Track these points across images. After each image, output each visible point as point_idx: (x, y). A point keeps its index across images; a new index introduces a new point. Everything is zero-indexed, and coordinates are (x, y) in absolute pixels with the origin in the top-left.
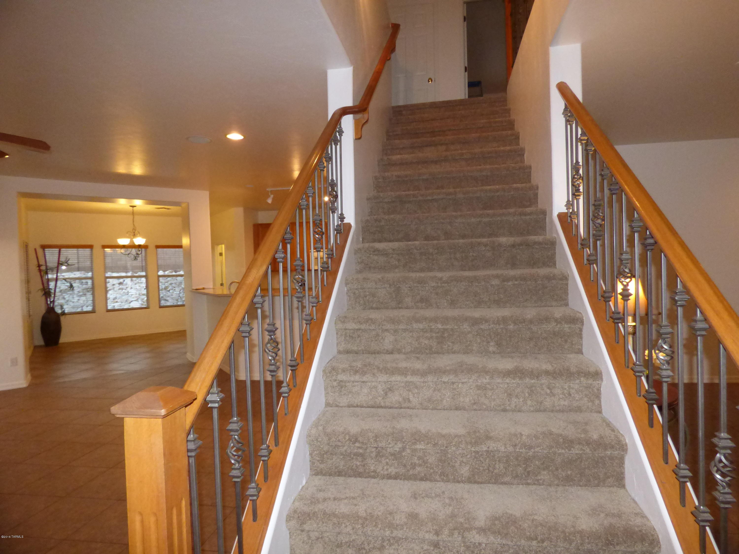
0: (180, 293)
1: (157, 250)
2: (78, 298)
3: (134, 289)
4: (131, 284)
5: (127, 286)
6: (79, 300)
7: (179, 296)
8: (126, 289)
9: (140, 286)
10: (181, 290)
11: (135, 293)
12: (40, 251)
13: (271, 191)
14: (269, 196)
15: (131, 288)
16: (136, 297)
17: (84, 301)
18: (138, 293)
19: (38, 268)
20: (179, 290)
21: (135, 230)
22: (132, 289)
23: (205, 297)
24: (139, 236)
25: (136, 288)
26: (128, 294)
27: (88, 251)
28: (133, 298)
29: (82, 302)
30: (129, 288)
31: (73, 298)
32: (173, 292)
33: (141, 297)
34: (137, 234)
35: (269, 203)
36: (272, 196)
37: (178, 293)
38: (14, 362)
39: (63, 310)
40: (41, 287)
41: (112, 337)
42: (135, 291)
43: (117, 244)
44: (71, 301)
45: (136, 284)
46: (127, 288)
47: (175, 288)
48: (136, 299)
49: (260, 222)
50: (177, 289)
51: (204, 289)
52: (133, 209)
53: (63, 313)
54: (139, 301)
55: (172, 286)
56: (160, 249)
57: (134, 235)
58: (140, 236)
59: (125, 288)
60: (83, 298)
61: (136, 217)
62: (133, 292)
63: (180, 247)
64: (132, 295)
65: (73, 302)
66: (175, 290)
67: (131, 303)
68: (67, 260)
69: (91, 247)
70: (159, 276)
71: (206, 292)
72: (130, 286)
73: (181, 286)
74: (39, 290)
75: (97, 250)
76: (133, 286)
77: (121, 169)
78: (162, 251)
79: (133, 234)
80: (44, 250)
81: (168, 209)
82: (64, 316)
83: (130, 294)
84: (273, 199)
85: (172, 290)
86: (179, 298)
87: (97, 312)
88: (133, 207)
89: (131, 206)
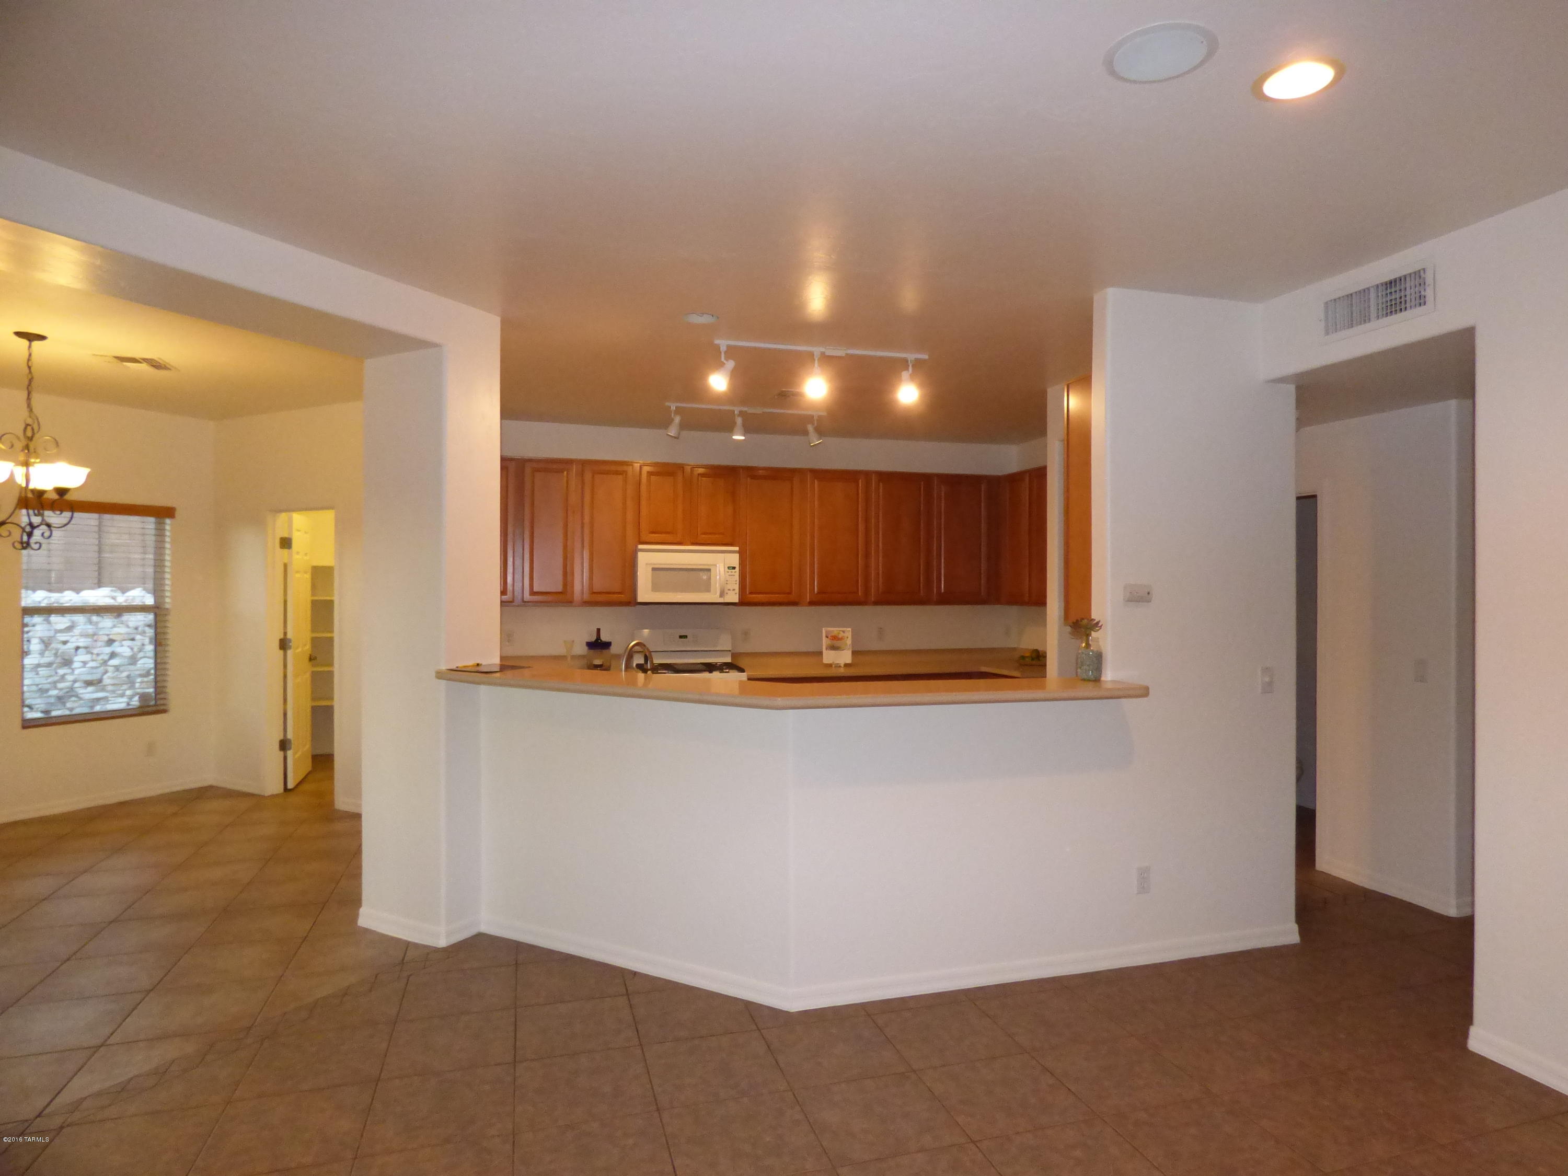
13: (729, 349)
14: (720, 365)
21: (34, 432)
36: (729, 366)
52: (29, 348)
57: (30, 451)
88: (30, 340)
89: (18, 334)
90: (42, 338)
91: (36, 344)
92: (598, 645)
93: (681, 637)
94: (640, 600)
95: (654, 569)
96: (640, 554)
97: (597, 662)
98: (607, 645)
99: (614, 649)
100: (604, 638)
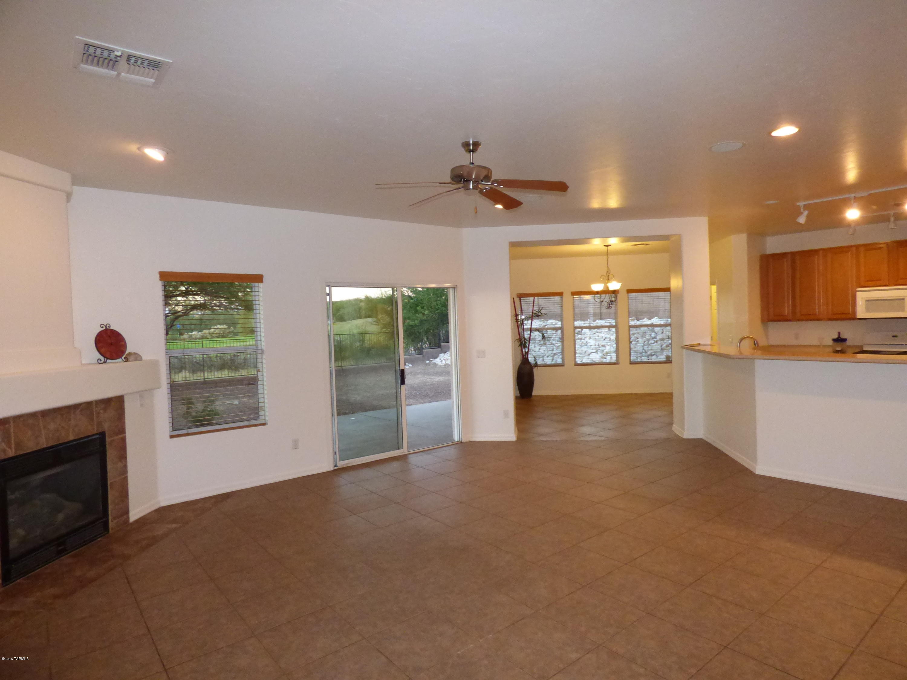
0: (644, 345)
1: (628, 295)
2: (539, 347)
3: (593, 339)
4: (589, 333)
5: (586, 336)
6: (540, 349)
7: (643, 349)
8: (584, 340)
9: (598, 336)
10: (645, 342)
11: (594, 344)
12: (517, 300)
13: (804, 205)
14: (801, 213)
15: (590, 338)
16: (596, 348)
17: (545, 351)
18: (597, 344)
19: (515, 318)
20: (643, 342)
21: (609, 274)
22: (591, 340)
23: (700, 355)
24: (613, 280)
25: (595, 338)
26: (587, 345)
27: (558, 299)
28: (592, 349)
29: (543, 352)
30: (588, 338)
31: (535, 347)
32: (636, 344)
33: (600, 348)
34: (611, 278)
35: (801, 224)
36: (806, 213)
37: (642, 345)
38: (506, 414)
39: (536, 361)
40: (518, 337)
41: (580, 393)
42: (594, 342)
43: (591, 290)
44: (533, 351)
45: (594, 333)
46: (585, 337)
47: (638, 339)
48: (595, 351)
49: (769, 251)
50: (640, 340)
51: (699, 345)
52: (607, 249)
53: (536, 365)
54: (599, 353)
55: (635, 337)
56: (631, 294)
57: (608, 280)
58: (615, 280)
59: (583, 338)
60: (544, 348)
61: (611, 257)
62: (592, 342)
63: (668, 290)
64: (591, 346)
65: (535, 352)
66: (638, 341)
67: (591, 355)
68: (541, 309)
69: (560, 294)
70: (630, 326)
71: (703, 349)
72: (588, 336)
73: (645, 337)
74: (516, 340)
75: (567, 297)
76: (591, 336)
77: (595, 204)
78: (634, 296)
79: (607, 278)
80: (520, 300)
81: (646, 245)
82: (536, 368)
83: (589, 344)
84: (808, 216)
85: (635, 341)
86: (644, 351)
87: (566, 365)
88: (607, 247)
89: (605, 246)
90: (610, 245)
91: (609, 247)
92: (839, 340)
93: (894, 336)
94: (858, 317)
95: (867, 301)
96: (858, 294)
97: (839, 349)
98: (844, 340)
99: (848, 343)
100: (843, 336)
